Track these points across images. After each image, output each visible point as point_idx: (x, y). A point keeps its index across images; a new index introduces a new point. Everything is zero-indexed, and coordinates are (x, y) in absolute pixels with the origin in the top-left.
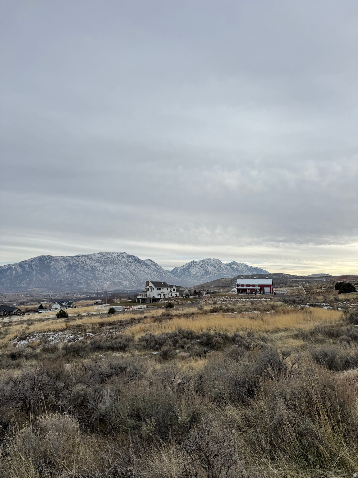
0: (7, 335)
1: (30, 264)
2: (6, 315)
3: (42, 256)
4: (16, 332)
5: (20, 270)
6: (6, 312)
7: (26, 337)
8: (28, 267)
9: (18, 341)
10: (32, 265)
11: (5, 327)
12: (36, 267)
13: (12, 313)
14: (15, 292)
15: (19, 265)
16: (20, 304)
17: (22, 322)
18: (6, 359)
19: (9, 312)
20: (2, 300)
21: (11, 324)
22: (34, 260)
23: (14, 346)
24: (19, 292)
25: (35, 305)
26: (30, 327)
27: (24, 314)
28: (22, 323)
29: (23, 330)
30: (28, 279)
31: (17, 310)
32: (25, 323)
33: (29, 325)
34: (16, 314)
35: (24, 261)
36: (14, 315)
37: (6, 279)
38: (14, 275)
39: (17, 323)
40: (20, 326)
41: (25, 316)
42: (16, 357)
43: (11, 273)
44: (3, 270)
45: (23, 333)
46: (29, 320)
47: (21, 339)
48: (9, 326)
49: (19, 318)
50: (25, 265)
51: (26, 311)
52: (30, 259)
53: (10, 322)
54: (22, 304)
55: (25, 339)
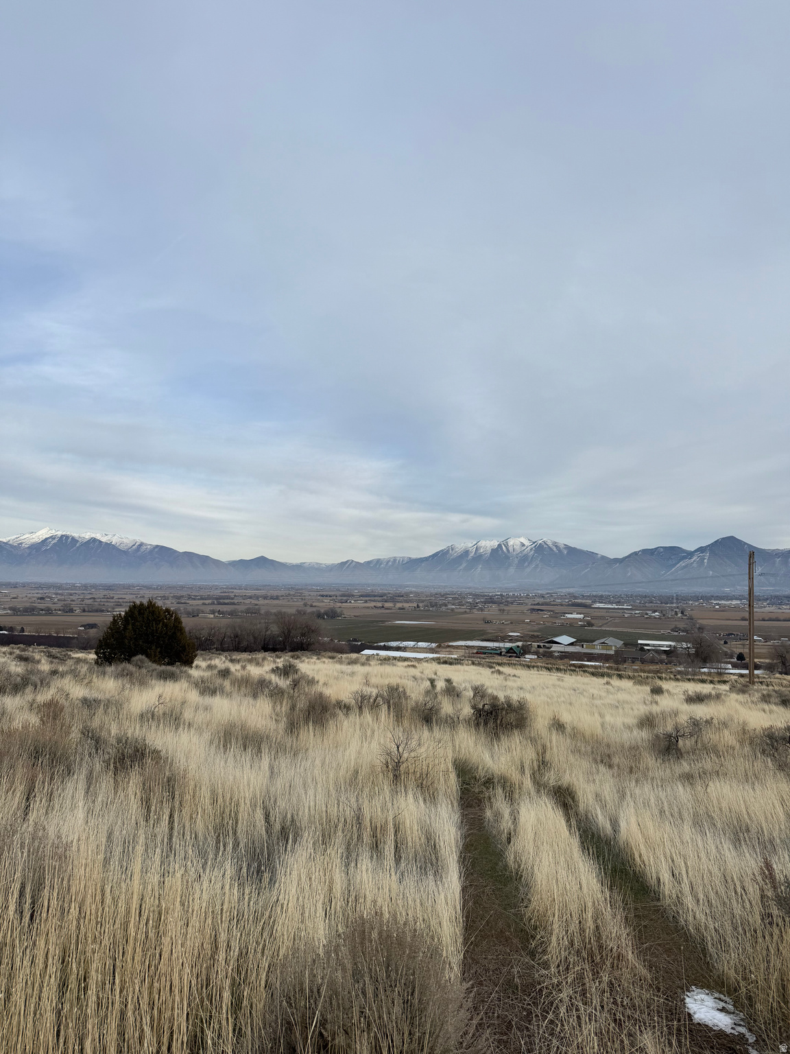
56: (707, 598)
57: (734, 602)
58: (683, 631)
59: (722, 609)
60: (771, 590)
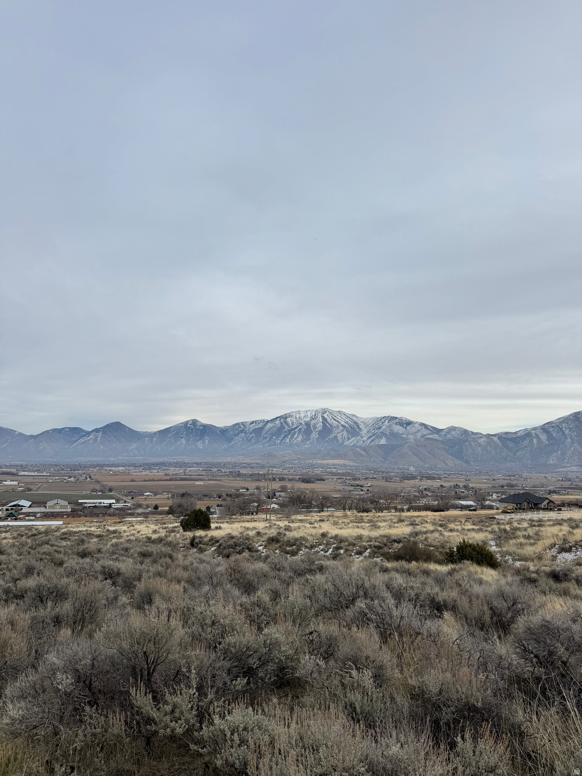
0: (540, 540)
1: (559, 427)
2: (531, 508)
3: (579, 412)
4: (553, 537)
5: (543, 437)
6: (531, 504)
7: (571, 547)
8: (558, 432)
9: (559, 553)
10: (564, 428)
11: (534, 528)
12: (570, 431)
13: (539, 506)
14: (541, 473)
15: (542, 429)
16: (550, 492)
17: (559, 523)
18: (544, 579)
19: (536, 504)
20: (522, 485)
21: (542, 523)
22: (565, 420)
23: (553, 560)
24: (546, 473)
25: (575, 495)
26: (575, 531)
27: (560, 510)
28: (561, 524)
29: (564, 535)
30: (559, 452)
31: (547, 501)
32: (565, 524)
33: (573, 528)
34: (547, 509)
35: (549, 423)
36: (544, 509)
37: (524, 452)
38: (536, 446)
39: (551, 523)
40: (557, 528)
41: (561, 512)
42: (561, 578)
43: (531, 442)
44: (518, 437)
45: (564, 540)
46: (570, 520)
47: (563, 550)
48: (539, 526)
49: (553, 515)
50: (551, 430)
51: (563, 505)
52: (558, 419)
53: (540, 521)
54: (554, 492)
55: (569, 550)
56: (101, 466)
57: (121, 468)
58: (100, 492)
59: (115, 474)
60: (141, 459)
